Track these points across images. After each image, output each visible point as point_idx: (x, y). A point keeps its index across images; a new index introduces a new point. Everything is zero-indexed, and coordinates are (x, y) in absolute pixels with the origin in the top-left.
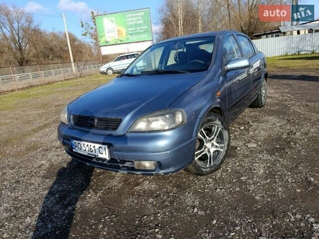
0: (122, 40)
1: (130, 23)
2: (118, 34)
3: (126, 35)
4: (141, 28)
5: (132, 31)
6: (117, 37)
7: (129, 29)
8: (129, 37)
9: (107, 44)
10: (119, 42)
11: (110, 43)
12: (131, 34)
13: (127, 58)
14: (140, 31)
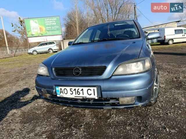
0: (43, 34)
1: (48, 24)
2: (40, 30)
3: (45, 31)
4: (55, 27)
5: (49, 29)
6: (39, 32)
7: (47, 28)
8: (47, 32)
9: (33, 36)
10: (40, 35)
11: (35, 36)
12: (48, 31)
13: (46, 45)
14: (54, 29)
